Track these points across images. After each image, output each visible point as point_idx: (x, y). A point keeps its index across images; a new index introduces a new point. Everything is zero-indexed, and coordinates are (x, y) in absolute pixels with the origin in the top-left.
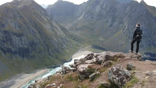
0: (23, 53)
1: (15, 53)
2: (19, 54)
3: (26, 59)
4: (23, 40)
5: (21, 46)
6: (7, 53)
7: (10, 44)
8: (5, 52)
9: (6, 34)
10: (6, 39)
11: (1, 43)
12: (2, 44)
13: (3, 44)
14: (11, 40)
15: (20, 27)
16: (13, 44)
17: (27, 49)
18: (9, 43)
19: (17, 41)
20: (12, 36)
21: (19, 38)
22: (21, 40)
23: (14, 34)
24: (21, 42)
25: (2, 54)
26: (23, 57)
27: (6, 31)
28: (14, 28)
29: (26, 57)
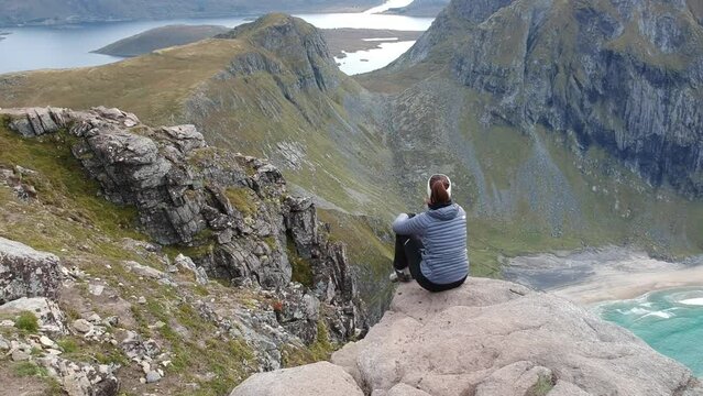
0: (661, 163)
1: (626, 154)
2: (641, 165)
3: (665, 194)
4: (679, 102)
5: (661, 130)
6: (593, 149)
7: (616, 113)
8: (585, 141)
9: (608, 65)
10: (605, 87)
11: (582, 100)
12: (582, 106)
13: (587, 104)
14: (621, 95)
15: (677, 42)
16: (627, 112)
17: (687, 150)
18: (611, 106)
19: (649, 105)
20: (631, 78)
21: (660, 93)
22: (666, 101)
23: (644, 69)
24: (666, 112)
25: (573, 147)
26: (657, 179)
27: (611, 52)
28: (652, 41)
29: (672, 181)
